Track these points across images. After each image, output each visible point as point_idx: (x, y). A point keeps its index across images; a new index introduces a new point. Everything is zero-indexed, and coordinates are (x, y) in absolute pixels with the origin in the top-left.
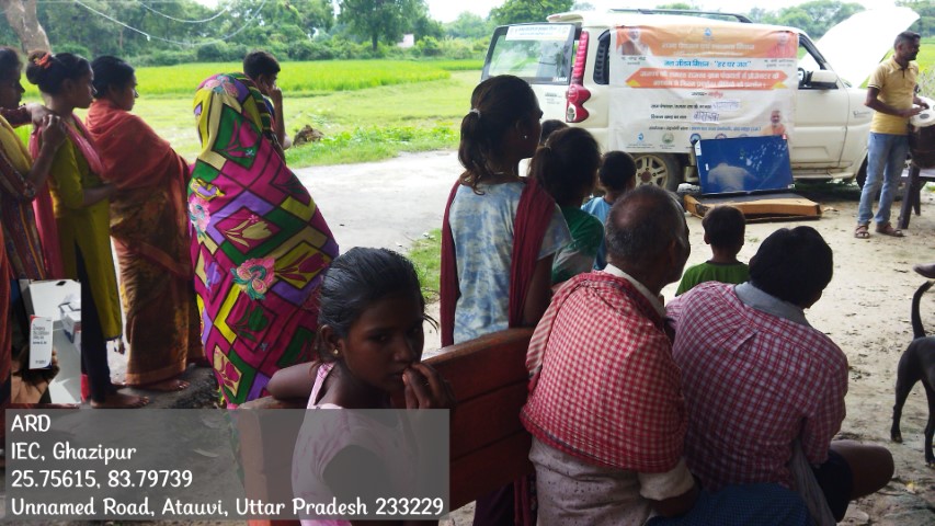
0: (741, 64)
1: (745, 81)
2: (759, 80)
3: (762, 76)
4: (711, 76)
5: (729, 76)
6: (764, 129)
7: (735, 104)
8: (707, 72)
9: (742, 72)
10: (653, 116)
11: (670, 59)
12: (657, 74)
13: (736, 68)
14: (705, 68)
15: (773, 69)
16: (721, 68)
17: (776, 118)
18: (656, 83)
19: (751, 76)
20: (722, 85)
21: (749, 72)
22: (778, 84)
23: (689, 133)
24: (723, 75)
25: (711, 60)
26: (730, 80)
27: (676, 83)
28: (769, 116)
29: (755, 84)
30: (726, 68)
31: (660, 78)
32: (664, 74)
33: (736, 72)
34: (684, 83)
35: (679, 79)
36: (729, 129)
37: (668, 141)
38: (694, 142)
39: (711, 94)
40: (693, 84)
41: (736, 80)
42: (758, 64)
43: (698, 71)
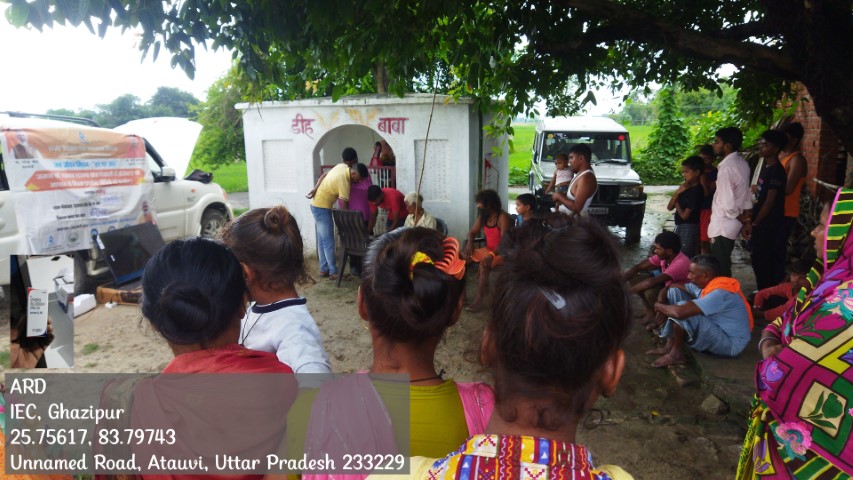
0: (111, 164)
1: (118, 178)
2: (127, 177)
3: (127, 174)
4: (93, 175)
5: (106, 174)
6: (139, 220)
7: (115, 199)
8: (89, 171)
9: (114, 170)
10: (59, 218)
11: (57, 161)
12: (51, 176)
13: (107, 167)
14: (86, 168)
15: (132, 167)
16: (98, 168)
17: (145, 207)
18: (53, 185)
19: (121, 174)
20: (103, 182)
21: (118, 170)
22: (141, 179)
23: (89, 229)
24: (101, 174)
25: (89, 161)
26: (107, 178)
27: (70, 184)
28: (141, 207)
29: (125, 181)
30: (102, 168)
31: (55, 180)
32: (57, 176)
33: (109, 171)
34: (75, 183)
35: (71, 179)
36: (115, 221)
37: (73, 240)
38: (94, 238)
39: (98, 192)
40: (82, 183)
41: (112, 178)
42: (122, 163)
43: (83, 171)
